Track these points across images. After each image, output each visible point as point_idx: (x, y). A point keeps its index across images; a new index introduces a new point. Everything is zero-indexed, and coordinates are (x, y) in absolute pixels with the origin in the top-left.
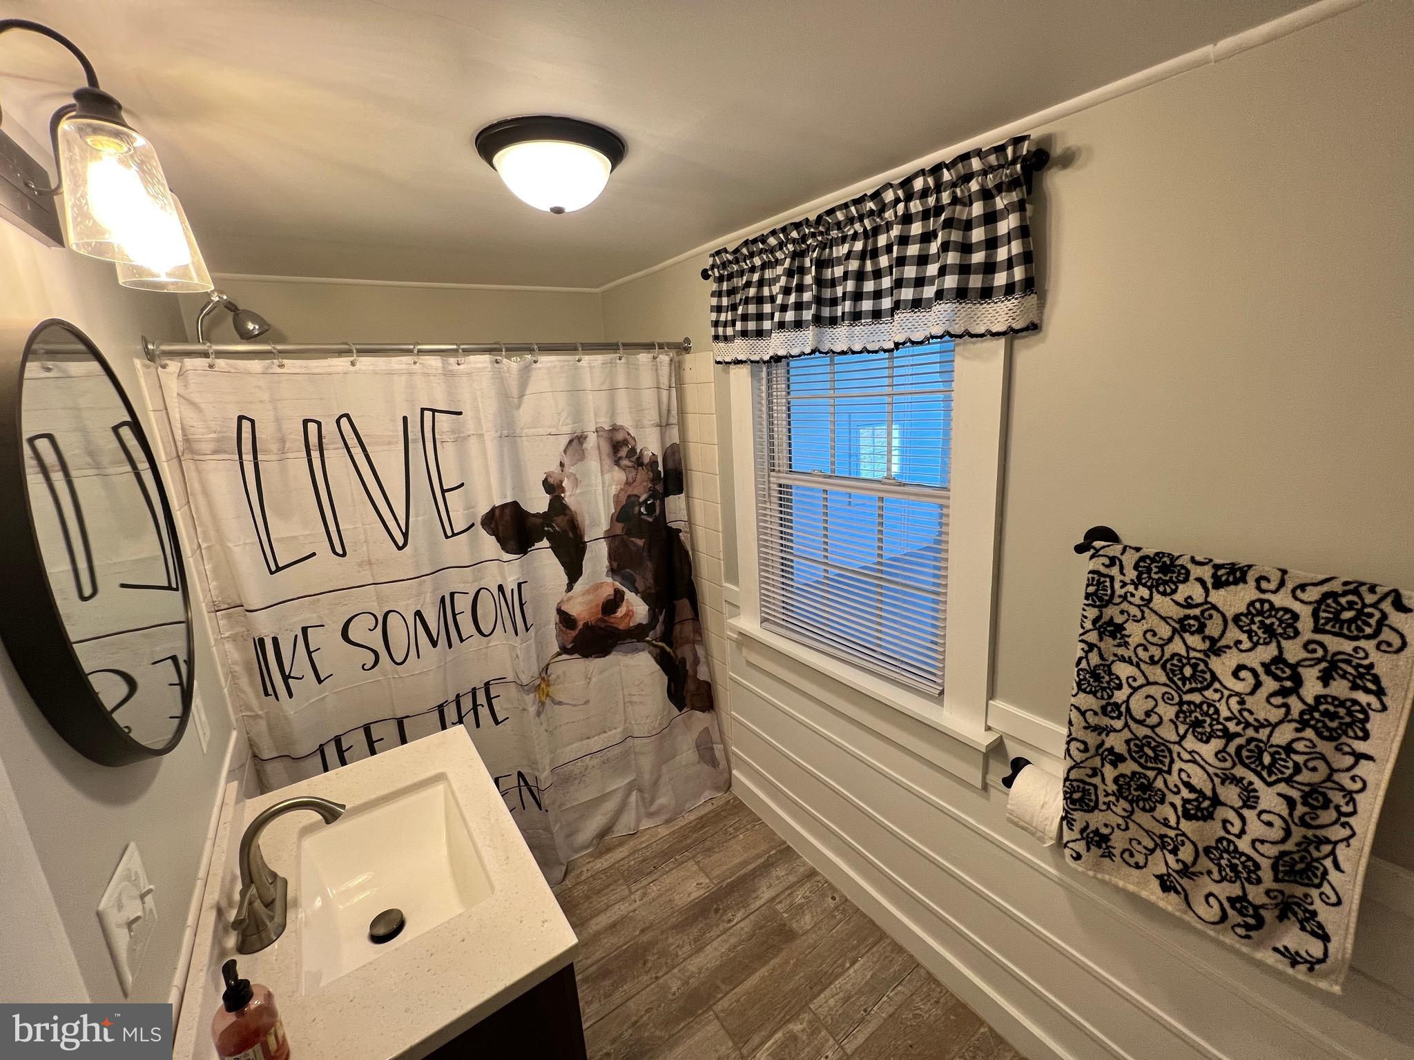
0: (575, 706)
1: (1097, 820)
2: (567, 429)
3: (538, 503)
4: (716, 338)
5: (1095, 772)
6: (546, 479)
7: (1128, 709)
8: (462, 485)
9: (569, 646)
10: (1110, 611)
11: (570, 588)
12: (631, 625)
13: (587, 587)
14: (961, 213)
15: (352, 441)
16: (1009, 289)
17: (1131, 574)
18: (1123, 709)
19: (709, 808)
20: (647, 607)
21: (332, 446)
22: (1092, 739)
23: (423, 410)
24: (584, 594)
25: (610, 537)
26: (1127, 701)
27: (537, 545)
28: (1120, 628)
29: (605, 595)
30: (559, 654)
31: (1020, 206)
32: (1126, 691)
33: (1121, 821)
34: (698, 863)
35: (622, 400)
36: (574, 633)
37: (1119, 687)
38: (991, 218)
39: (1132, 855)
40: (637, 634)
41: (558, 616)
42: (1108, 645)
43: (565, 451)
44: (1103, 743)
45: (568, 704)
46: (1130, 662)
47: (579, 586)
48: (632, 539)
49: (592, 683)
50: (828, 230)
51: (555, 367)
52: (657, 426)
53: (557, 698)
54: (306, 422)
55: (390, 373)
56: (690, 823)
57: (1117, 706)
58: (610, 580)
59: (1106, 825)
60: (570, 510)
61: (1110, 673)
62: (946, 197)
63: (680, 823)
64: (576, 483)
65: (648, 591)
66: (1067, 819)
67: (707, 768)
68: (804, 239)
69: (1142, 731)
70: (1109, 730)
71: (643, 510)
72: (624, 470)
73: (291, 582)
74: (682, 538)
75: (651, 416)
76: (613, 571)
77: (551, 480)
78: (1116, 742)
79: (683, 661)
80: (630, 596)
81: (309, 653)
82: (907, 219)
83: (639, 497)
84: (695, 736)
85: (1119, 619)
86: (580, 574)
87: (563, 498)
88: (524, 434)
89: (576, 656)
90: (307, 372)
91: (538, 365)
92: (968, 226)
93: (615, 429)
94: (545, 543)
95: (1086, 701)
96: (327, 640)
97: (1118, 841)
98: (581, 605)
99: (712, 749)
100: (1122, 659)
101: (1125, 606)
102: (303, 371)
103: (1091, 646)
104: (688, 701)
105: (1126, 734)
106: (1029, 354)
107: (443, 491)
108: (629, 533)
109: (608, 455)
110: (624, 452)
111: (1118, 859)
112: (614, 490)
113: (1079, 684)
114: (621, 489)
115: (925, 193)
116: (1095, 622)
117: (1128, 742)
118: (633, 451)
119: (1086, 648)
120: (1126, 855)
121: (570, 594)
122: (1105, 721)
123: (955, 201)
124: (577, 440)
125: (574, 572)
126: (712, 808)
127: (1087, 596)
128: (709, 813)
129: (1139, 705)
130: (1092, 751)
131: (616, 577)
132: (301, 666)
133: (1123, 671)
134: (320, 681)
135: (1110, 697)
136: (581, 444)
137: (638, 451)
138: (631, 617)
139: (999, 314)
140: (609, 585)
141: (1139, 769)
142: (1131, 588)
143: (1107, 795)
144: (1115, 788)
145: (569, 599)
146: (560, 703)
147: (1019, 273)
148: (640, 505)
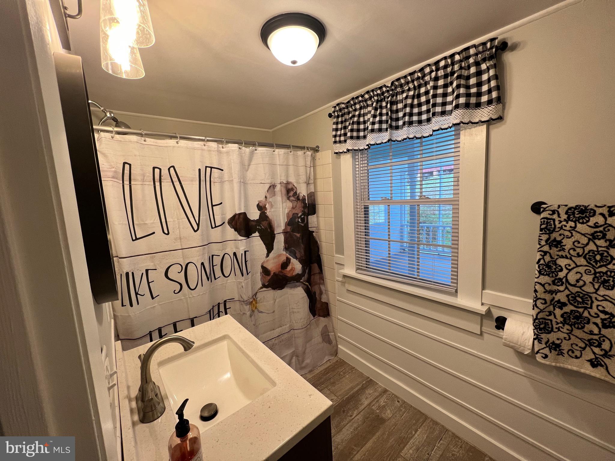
0: (268, 313)
1: (553, 337)
2: (268, 181)
3: (254, 215)
4: (335, 142)
5: (550, 313)
6: (258, 204)
7: (567, 280)
8: (221, 203)
9: (266, 284)
10: (554, 235)
11: (268, 256)
12: (294, 274)
13: (275, 255)
14: (465, 73)
15: (175, 179)
16: (490, 102)
17: (564, 217)
18: (564, 280)
19: (329, 364)
20: (301, 266)
21: (165, 181)
22: (548, 297)
23: (206, 167)
24: (274, 259)
25: (285, 232)
26: (566, 276)
27: (253, 235)
28: (560, 242)
29: (282, 260)
30: (262, 288)
31: (495, 66)
32: (565, 271)
33: (566, 336)
34: (329, 390)
35: (291, 169)
36: (269, 278)
37: (561, 270)
38: (479, 73)
39: (573, 352)
40: (297, 279)
41: (262, 269)
42: (554, 251)
43: (268, 191)
44: (554, 298)
45: (265, 313)
46: (566, 257)
47: (271, 255)
48: (295, 234)
49: (276, 302)
50: (396, 88)
51: (264, 153)
52: (306, 183)
53: (261, 310)
54: (154, 168)
55: (194, 149)
56: (321, 371)
57: (561, 279)
58: (284, 253)
59: (558, 339)
60: (269, 218)
61: (556, 264)
62: (456, 67)
63: (317, 372)
64: (272, 206)
65: (302, 258)
66: (537, 338)
67: (326, 345)
68: (383, 93)
69: (574, 290)
70: (557, 292)
71: (299, 220)
72: (291, 202)
73: (142, 246)
74: (314, 235)
75: (303, 178)
76: (286, 249)
77: (261, 204)
78: (562, 297)
79: (315, 293)
80: (294, 261)
81: (149, 283)
82: (436, 79)
83: (298, 214)
84: (320, 329)
85: (559, 239)
86: (272, 249)
87: (266, 213)
88: (249, 183)
89: (270, 289)
90: (156, 145)
91: (257, 152)
92: (468, 78)
93: (288, 183)
94: (257, 234)
95: (545, 279)
96: (157, 277)
97: (565, 346)
98: (272, 265)
99: (329, 335)
100: (562, 257)
101: (562, 232)
102: (154, 144)
103: (545, 253)
104: (317, 313)
105: (567, 292)
106: (497, 131)
107: (213, 206)
108: (293, 231)
109: (285, 195)
110: (291, 194)
111: (566, 355)
112: (287, 211)
113: (540, 272)
114: (290, 211)
115: (445, 67)
116: (546, 241)
117: (567, 296)
118: (296, 193)
119: (543, 254)
120: (570, 353)
121: (268, 258)
122: (555, 288)
123: (461, 68)
124: (272, 187)
125: (270, 248)
126: (330, 364)
127: (541, 230)
128: (329, 366)
129: (572, 277)
130: (548, 302)
131: (287, 252)
132: (144, 289)
133: (562, 262)
134: (153, 298)
135: (557, 276)
136: (274, 188)
137: (298, 194)
138: (294, 271)
139: (485, 114)
140: (285, 255)
141: (575, 309)
142: (564, 223)
143: (557, 323)
144: (562, 319)
145: (268, 261)
146: (261, 312)
147: (494, 94)
148: (298, 218)
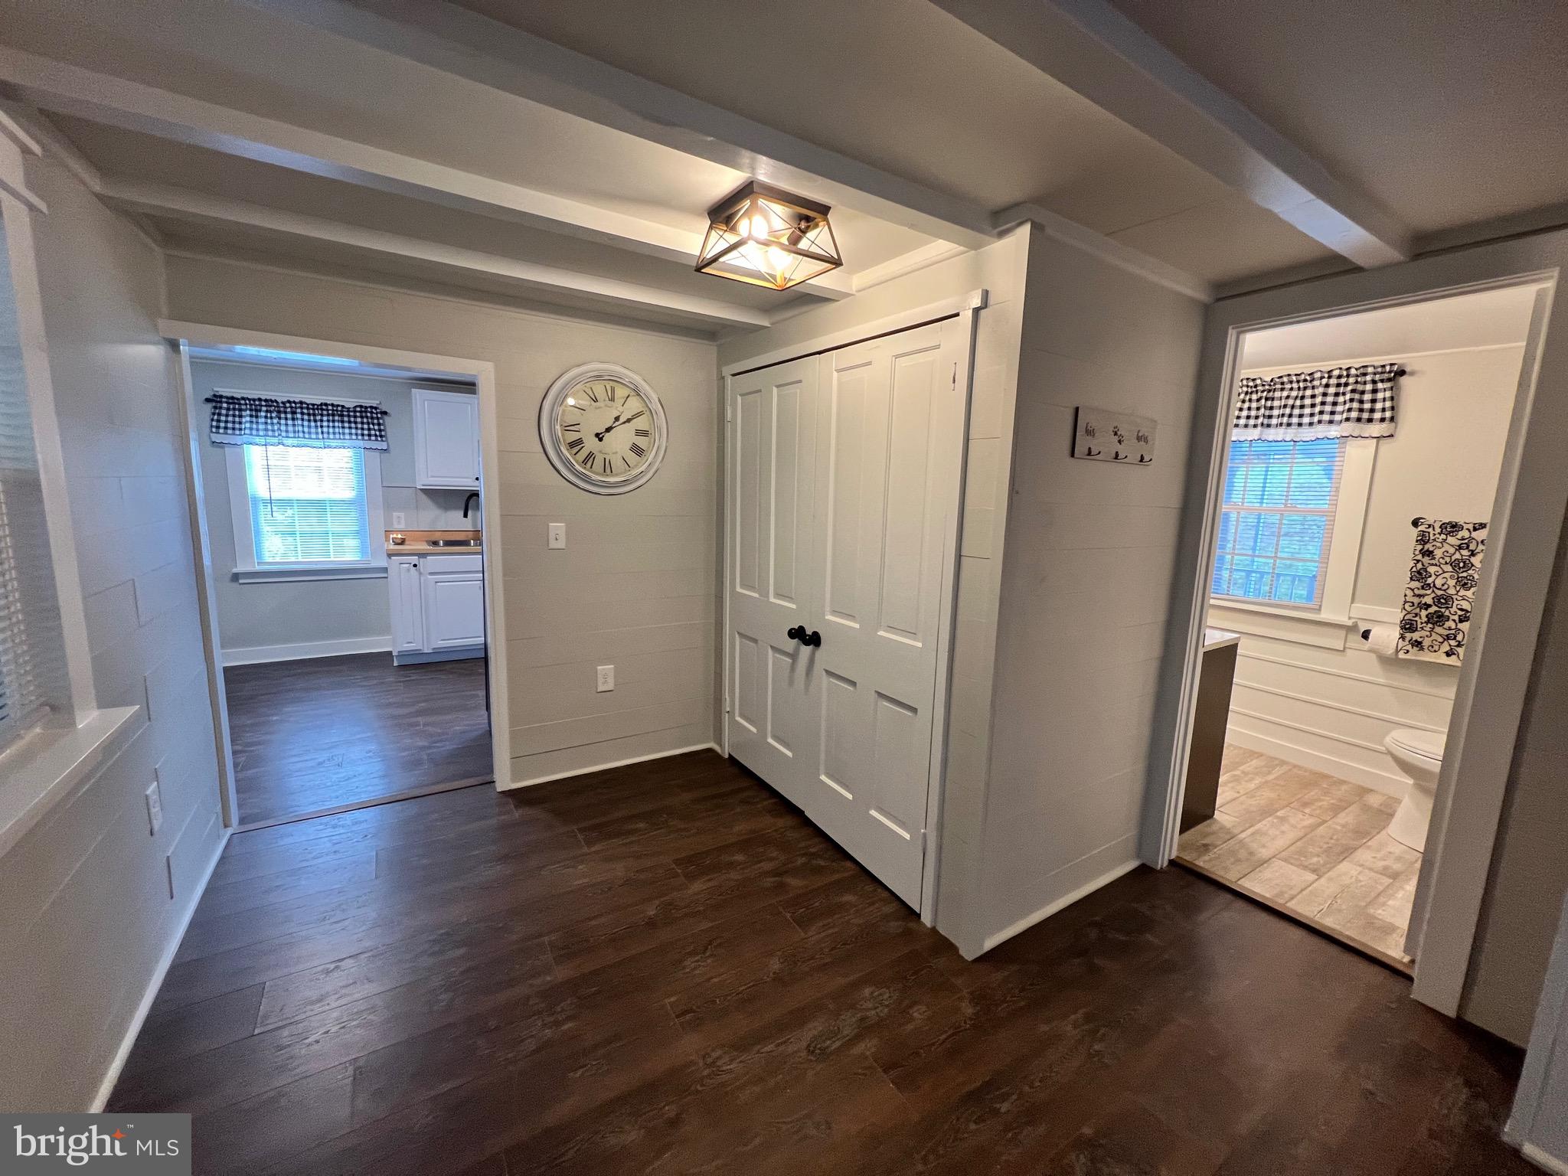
1: (1416, 636)
5: (1416, 615)
7: (1434, 585)
10: (1426, 547)
14: (1360, 387)
16: (1383, 420)
17: (1438, 530)
18: (1432, 585)
22: (1416, 600)
26: (1434, 582)
28: (1432, 552)
31: (1392, 389)
32: (1434, 577)
33: (1428, 633)
37: (1430, 576)
38: (1375, 391)
39: (1433, 647)
42: (1426, 560)
44: (1421, 601)
46: (1436, 565)
50: (1275, 384)
57: (1429, 585)
59: (1421, 637)
61: (1426, 571)
62: (1352, 380)
66: (1403, 637)
68: (1256, 386)
69: (1440, 593)
70: (1423, 596)
78: (1428, 600)
82: (1327, 386)
85: (1431, 549)
92: (1363, 393)
95: (1415, 584)
97: (1426, 643)
100: (1432, 565)
101: (1435, 543)
103: (1418, 561)
105: (1433, 595)
106: (1385, 445)
111: (1426, 650)
113: (1411, 579)
115: (1340, 377)
116: (1420, 551)
117: (1433, 598)
119: (1415, 562)
120: (1430, 648)
122: (1422, 592)
123: (1357, 382)
127: (1417, 541)
129: (1439, 582)
130: (1416, 605)
133: (1432, 570)
135: (1426, 581)
139: (1376, 429)
141: (1438, 609)
142: (1438, 536)
143: (1422, 623)
144: (1426, 619)
147: (1388, 414)
